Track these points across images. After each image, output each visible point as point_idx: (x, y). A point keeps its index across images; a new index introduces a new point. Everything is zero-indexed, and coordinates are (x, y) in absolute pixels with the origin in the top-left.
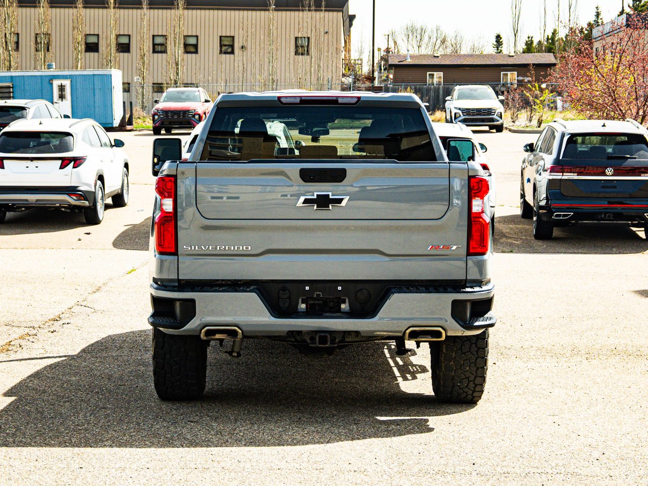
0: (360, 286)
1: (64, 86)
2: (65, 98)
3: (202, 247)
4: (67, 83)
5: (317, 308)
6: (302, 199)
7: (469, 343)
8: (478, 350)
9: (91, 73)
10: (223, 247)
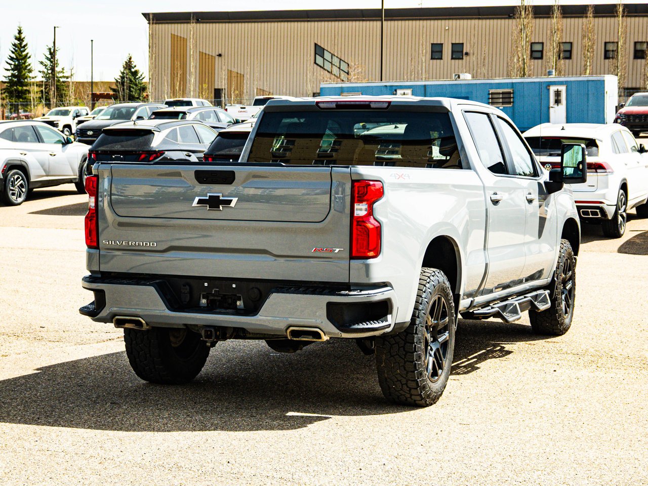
0: (252, 285)
1: (560, 91)
2: (560, 102)
3: (118, 242)
4: (563, 89)
5: (218, 303)
6: (197, 199)
7: (398, 347)
8: (406, 354)
9: (585, 79)
10: (134, 243)
